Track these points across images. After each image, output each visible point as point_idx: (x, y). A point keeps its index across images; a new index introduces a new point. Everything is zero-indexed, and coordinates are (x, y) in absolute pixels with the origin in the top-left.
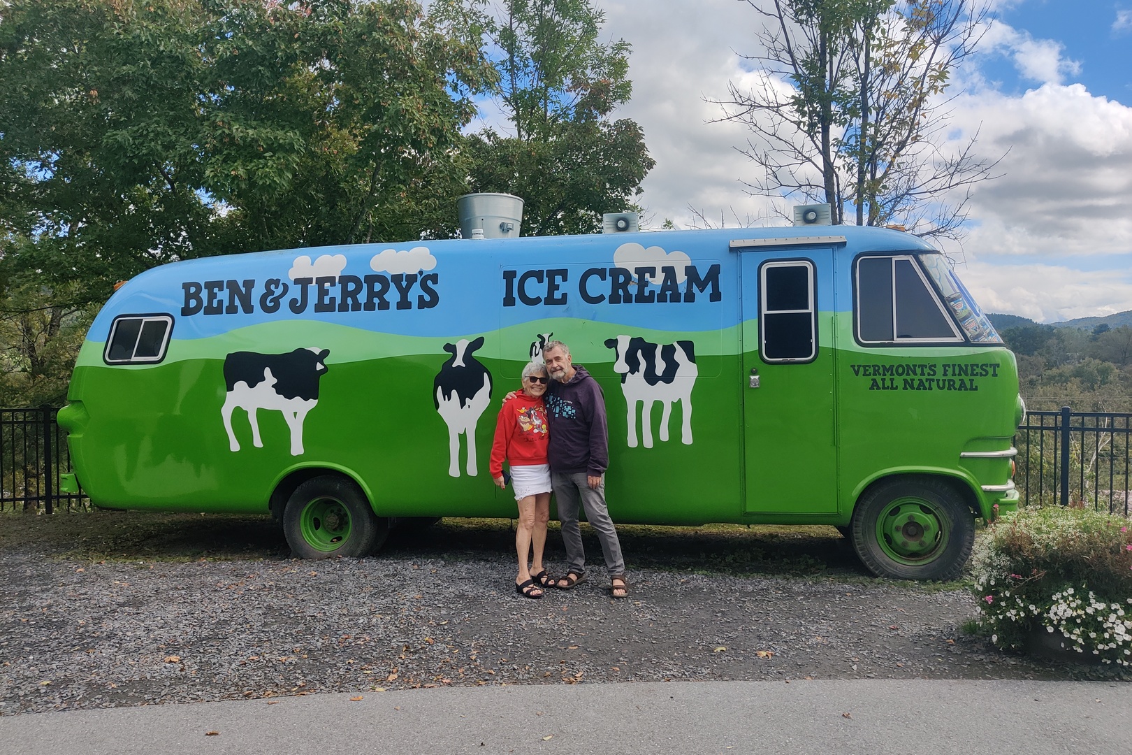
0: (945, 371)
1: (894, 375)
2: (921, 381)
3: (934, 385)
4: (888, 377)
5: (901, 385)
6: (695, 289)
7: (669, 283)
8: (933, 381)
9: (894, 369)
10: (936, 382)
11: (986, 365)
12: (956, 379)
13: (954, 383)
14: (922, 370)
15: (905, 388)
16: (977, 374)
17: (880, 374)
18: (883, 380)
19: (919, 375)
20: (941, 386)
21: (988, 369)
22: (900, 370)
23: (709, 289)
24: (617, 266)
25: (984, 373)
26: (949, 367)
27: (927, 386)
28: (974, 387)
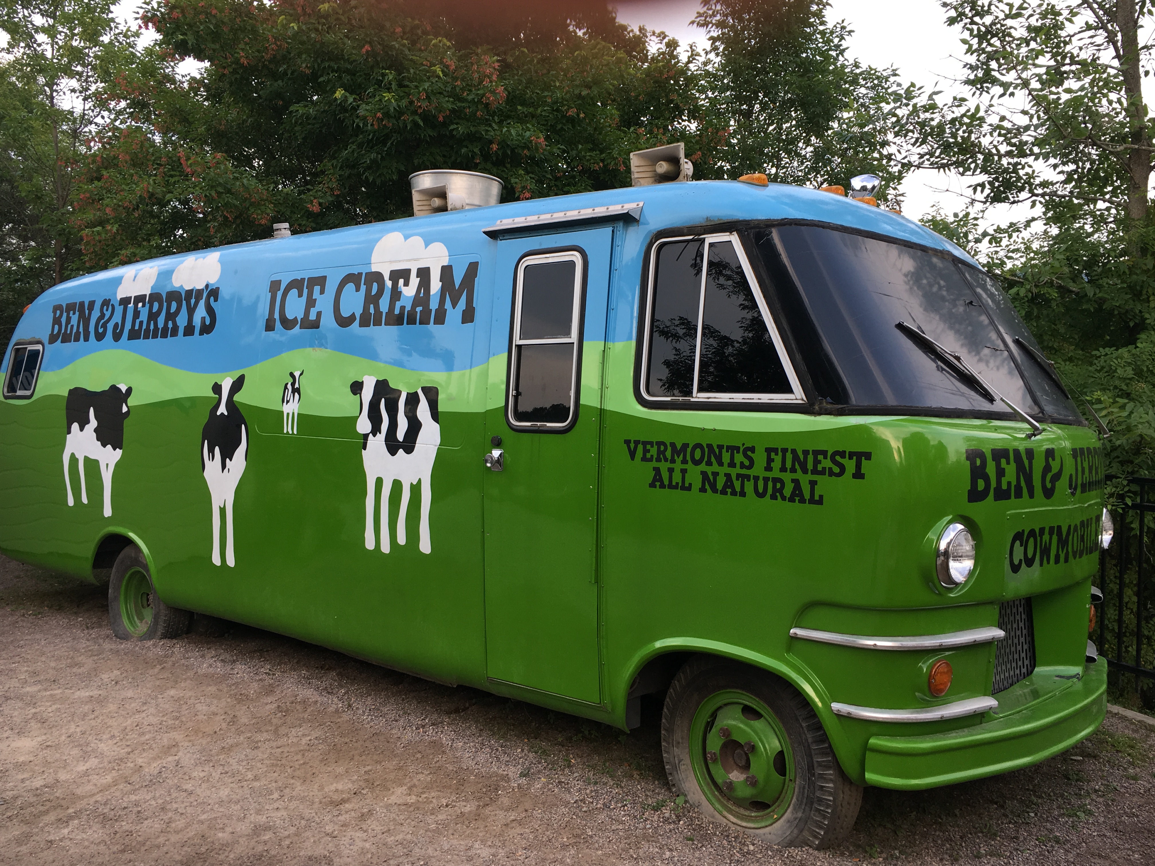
0: (770, 460)
1: (687, 462)
2: (728, 476)
3: (749, 487)
4: (678, 466)
5: (697, 483)
6: (448, 303)
7: (422, 294)
8: (749, 480)
9: (689, 450)
10: (752, 481)
11: (842, 454)
12: (787, 477)
13: (783, 485)
14: (732, 457)
15: (703, 490)
16: (822, 472)
17: (666, 460)
18: (671, 471)
19: (726, 465)
20: (761, 490)
21: (845, 461)
22: (698, 454)
23: (463, 302)
24: (374, 269)
25: (836, 470)
26: (777, 454)
27: (738, 489)
28: (817, 498)
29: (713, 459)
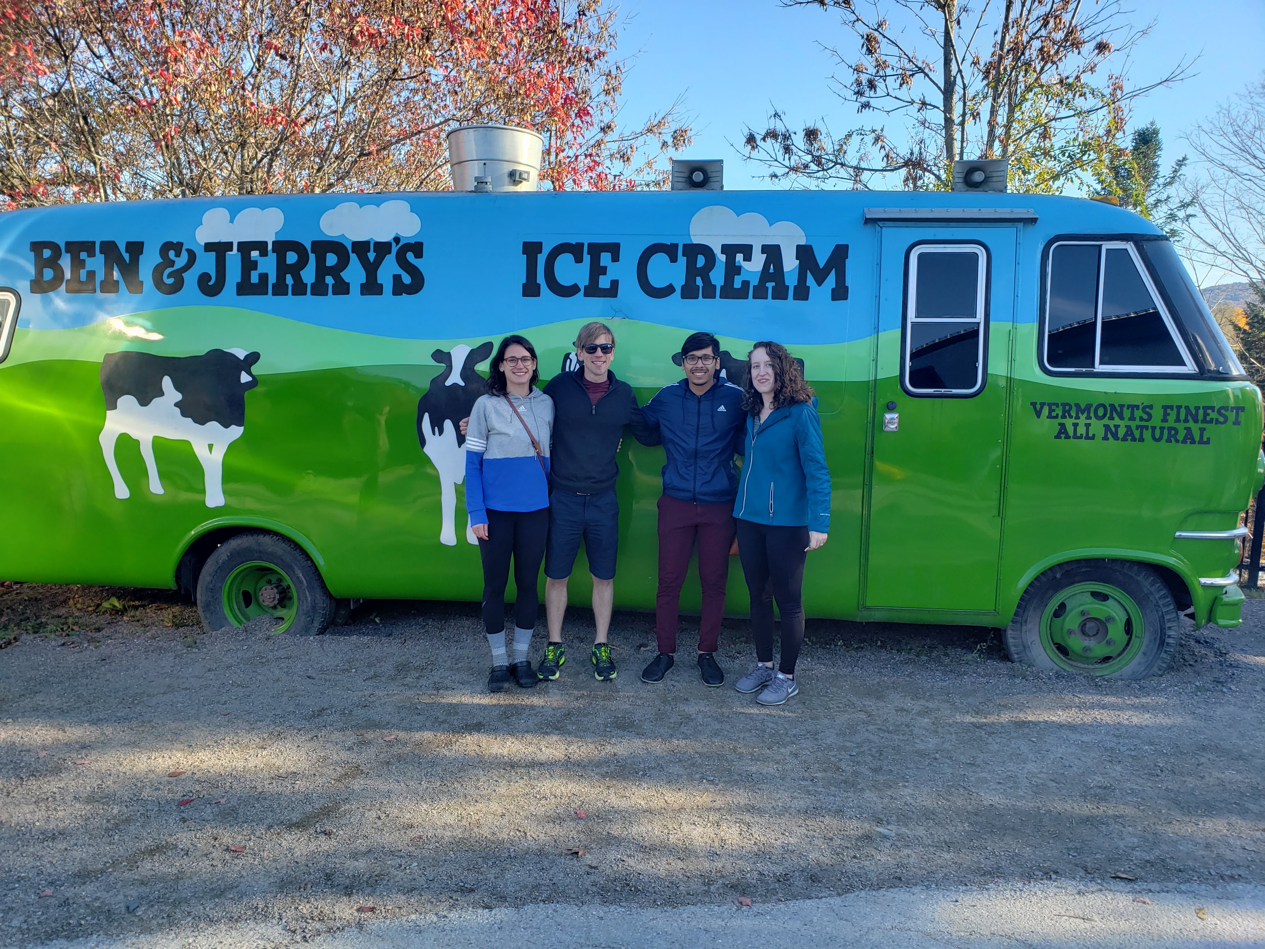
0: (1166, 414)
1: (1090, 418)
2: (1128, 427)
3: (1147, 434)
4: (1083, 420)
5: (1100, 433)
6: (810, 281)
7: (772, 270)
8: (1147, 429)
9: (1092, 409)
10: (1150, 430)
11: (1226, 408)
12: (1180, 426)
13: (1177, 432)
14: (1132, 413)
15: (1105, 438)
16: (1211, 421)
17: (1071, 417)
18: (1075, 425)
19: (1126, 419)
20: (1157, 435)
21: (1228, 414)
22: (1101, 412)
23: (831, 281)
24: (695, 241)
25: (1221, 419)
26: (1172, 410)
27: (1137, 436)
28: (1205, 439)
29: (1115, 415)
